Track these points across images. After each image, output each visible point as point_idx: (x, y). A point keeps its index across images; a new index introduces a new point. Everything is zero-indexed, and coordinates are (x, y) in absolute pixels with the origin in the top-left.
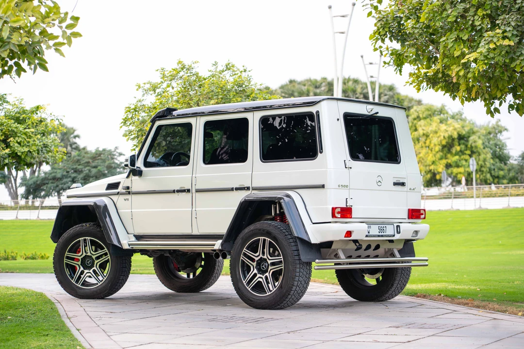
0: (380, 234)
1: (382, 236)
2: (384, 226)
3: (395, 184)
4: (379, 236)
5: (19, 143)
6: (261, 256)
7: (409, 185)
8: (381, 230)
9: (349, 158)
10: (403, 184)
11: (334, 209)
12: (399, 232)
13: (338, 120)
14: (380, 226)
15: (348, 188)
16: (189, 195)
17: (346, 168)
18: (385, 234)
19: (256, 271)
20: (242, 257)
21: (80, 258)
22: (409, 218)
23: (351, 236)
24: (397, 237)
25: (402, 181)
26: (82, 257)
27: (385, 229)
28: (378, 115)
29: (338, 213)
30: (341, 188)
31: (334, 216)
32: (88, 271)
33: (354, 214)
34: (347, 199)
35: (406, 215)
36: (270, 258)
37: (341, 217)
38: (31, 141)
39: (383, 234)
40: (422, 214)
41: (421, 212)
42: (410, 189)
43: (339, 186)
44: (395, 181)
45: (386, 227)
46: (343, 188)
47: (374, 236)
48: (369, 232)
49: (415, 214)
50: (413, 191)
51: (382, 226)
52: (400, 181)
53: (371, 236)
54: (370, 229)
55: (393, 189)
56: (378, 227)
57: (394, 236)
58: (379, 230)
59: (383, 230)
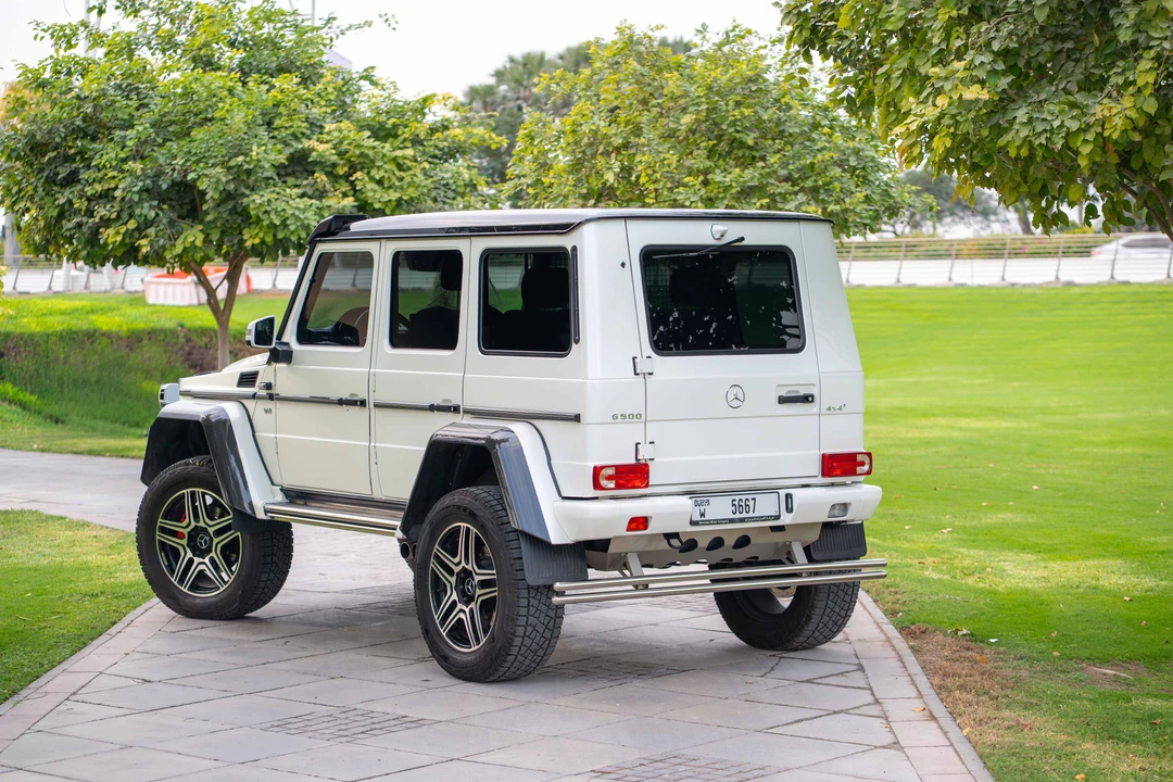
0: (738, 516)
1: (742, 520)
2: (750, 497)
3: (783, 400)
4: (732, 521)
5: (380, 182)
6: (463, 564)
7: (824, 398)
8: (737, 507)
9: (648, 349)
10: (807, 399)
11: (597, 471)
12: (789, 510)
13: (623, 265)
14: (737, 498)
15: (643, 419)
16: (366, 411)
17: (636, 374)
18: (751, 514)
19: (455, 597)
20: (433, 564)
21: (185, 532)
22: (823, 475)
23: (646, 528)
24: (786, 519)
25: (802, 392)
26: (189, 529)
27: (751, 503)
28: (744, 243)
29: (609, 478)
30: (619, 419)
31: (597, 485)
32: (201, 560)
33: (655, 476)
34: (637, 444)
35: (815, 468)
36: (478, 571)
37: (618, 487)
38: (407, 176)
39: (744, 515)
40: (862, 464)
41: (859, 458)
42: (829, 409)
43: (615, 417)
44: (783, 393)
45: (754, 499)
46: (627, 420)
47: (718, 522)
48: (702, 515)
49: (839, 466)
50: (838, 411)
51: (744, 498)
52: (797, 392)
53: (710, 522)
54: (706, 507)
55: (777, 412)
56: (732, 501)
57: (778, 518)
58: (734, 508)
59: (746, 506)
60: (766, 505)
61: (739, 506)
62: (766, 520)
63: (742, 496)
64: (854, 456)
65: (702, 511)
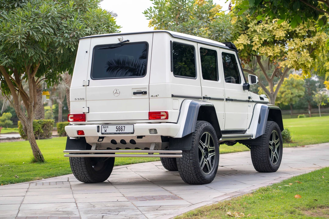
0: (118, 132)
1: (119, 133)
2: (123, 126)
3: (135, 93)
4: (115, 134)
7: (152, 92)
8: (118, 129)
9: (89, 78)
10: (145, 93)
13: (87, 52)
14: (118, 126)
15: (85, 100)
17: (83, 86)
18: (123, 132)
22: (149, 119)
25: (143, 90)
27: (123, 128)
29: (71, 118)
30: (77, 100)
33: (88, 117)
35: (146, 117)
39: (120, 132)
41: (162, 114)
42: (152, 96)
43: (76, 99)
44: (135, 91)
45: (125, 127)
46: (80, 100)
47: (110, 134)
48: (105, 131)
49: (154, 116)
50: (156, 97)
51: (121, 126)
52: (141, 90)
53: (108, 134)
54: (107, 129)
55: (133, 97)
56: (117, 127)
57: (133, 133)
58: (117, 129)
59: (121, 129)
61: (119, 129)
62: (128, 134)
63: (120, 125)
64: (159, 113)
65: (106, 130)
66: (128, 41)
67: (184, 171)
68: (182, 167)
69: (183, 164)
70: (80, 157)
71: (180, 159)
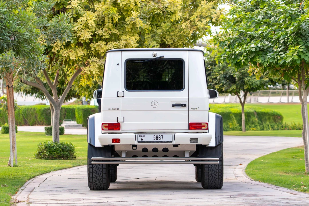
0: (156, 140)
1: (157, 142)
2: (161, 135)
3: (174, 106)
7: (190, 105)
9: (123, 89)
10: (183, 105)
11: (103, 125)
13: (118, 64)
14: (156, 135)
15: (120, 110)
17: (118, 96)
18: (161, 140)
22: (189, 129)
23: (120, 142)
24: (174, 142)
27: (161, 137)
29: (105, 127)
30: (111, 110)
31: (103, 129)
33: (123, 127)
34: (118, 117)
35: (186, 127)
37: (109, 129)
39: (158, 140)
40: (204, 126)
41: (202, 124)
42: (192, 109)
43: (109, 109)
44: (174, 103)
45: (163, 136)
46: (114, 110)
47: (148, 142)
48: (142, 140)
49: (195, 126)
50: (196, 110)
52: (180, 103)
53: (145, 142)
54: (144, 137)
55: (172, 109)
56: (154, 136)
57: (171, 142)
58: (154, 138)
59: (159, 138)
60: (167, 138)
61: (156, 138)
62: (166, 142)
63: (158, 134)
64: (201, 124)
65: (142, 138)
66: (163, 57)
67: (211, 176)
68: (210, 173)
69: (212, 170)
70: (102, 164)
71: (209, 165)
